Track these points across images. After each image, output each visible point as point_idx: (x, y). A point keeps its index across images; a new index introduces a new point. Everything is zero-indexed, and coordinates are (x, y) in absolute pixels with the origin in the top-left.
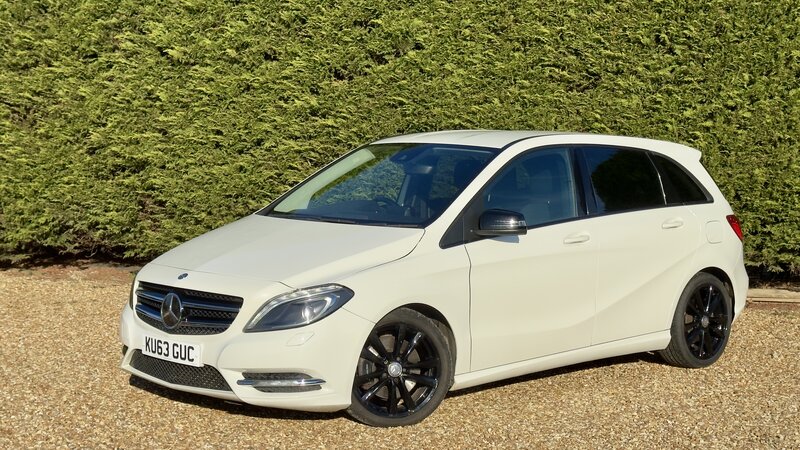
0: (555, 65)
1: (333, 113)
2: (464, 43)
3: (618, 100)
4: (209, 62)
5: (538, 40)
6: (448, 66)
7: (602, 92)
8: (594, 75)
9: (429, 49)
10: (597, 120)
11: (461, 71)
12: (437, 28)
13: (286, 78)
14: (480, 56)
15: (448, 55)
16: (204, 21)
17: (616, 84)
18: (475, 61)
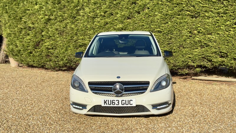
0: (187, 11)
1: (127, 29)
2: (160, 6)
3: (206, 20)
4: (99, 17)
5: (182, 3)
6: (156, 13)
7: (201, 18)
8: (198, 13)
9: (150, 9)
10: (199, 27)
11: (159, 15)
12: (153, 2)
13: (116, 20)
14: (165, 10)
15: (156, 10)
16: (97, 6)
17: (205, 15)
18: (163, 11)
